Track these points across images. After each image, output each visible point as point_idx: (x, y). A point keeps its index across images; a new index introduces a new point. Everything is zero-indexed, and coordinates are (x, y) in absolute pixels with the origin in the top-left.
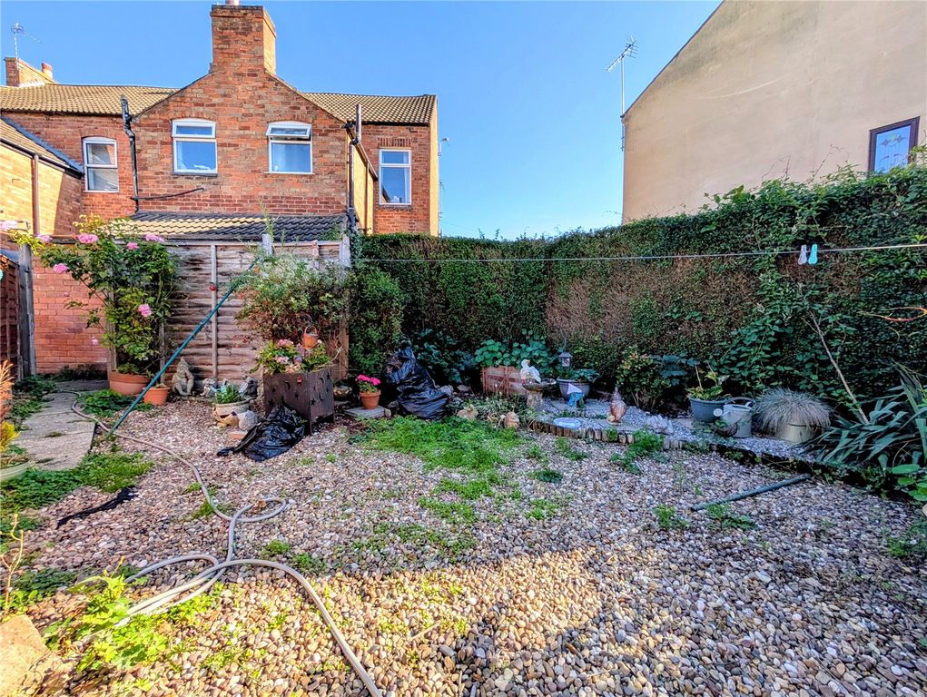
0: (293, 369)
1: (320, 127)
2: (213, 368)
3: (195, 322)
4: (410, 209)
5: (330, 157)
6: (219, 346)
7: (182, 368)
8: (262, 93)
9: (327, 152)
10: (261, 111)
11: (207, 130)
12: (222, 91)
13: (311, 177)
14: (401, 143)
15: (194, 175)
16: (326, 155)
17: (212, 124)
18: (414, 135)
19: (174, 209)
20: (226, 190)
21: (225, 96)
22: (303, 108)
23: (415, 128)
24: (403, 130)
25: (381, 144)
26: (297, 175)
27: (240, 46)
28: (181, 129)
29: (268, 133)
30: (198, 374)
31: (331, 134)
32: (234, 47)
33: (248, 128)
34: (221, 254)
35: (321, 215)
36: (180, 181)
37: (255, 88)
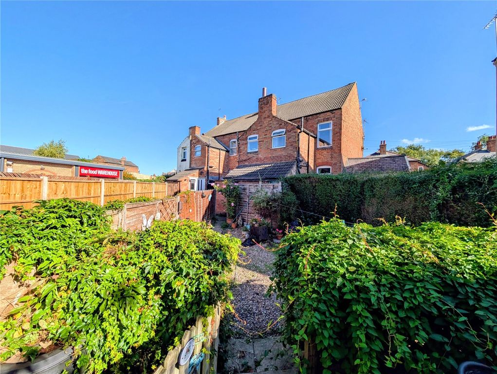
0: (256, 225)
1: (289, 129)
2: (246, 219)
3: (244, 206)
4: (331, 148)
5: (291, 139)
6: (248, 213)
7: (240, 218)
8: (271, 122)
9: (290, 138)
10: (270, 128)
11: (256, 138)
12: (260, 125)
13: (284, 148)
14: (328, 119)
15: (252, 152)
16: (290, 139)
17: (257, 135)
18: (333, 114)
19: (247, 163)
20: (260, 156)
21: (261, 126)
22: (283, 124)
23: (334, 112)
24: (329, 114)
25: (319, 121)
26: (280, 148)
27: (265, 109)
28: (250, 139)
29: (272, 135)
30: (244, 220)
31: (292, 131)
32: (264, 109)
33: (266, 135)
34: (250, 187)
35: (288, 161)
36: (249, 155)
37: (269, 121)
